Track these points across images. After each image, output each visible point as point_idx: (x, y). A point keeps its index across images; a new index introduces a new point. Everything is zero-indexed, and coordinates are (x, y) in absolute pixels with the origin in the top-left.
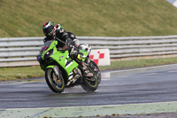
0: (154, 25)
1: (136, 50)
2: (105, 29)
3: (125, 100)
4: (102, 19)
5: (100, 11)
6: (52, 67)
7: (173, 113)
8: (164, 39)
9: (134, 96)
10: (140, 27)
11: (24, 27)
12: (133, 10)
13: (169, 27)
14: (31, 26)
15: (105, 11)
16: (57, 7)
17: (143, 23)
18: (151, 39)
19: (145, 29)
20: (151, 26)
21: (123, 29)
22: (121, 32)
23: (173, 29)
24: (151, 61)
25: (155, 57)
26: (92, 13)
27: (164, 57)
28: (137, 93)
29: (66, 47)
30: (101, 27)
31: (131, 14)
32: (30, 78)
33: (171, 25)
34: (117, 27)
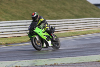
0: (76, 13)
1: (66, 27)
2: (48, 16)
3: (61, 55)
4: (46, 10)
5: (45, 5)
7: (88, 62)
8: (82, 20)
9: (66, 53)
10: (68, 14)
11: (3, 16)
12: (64, 4)
13: (84, 14)
14: (7, 15)
15: (48, 5)
16: (21, 4)
17: (69, 11)
18: (75, 20)
19: (71, 15)
20: (75, 13)
21: (58, 15)
22: (57, 17)
23: (87, 14)
24: (75, 33)
25: (77, 31)
26: (41, 7)
27: (82, 30)
28: (68, 51)
30: (46, 14)
31: (63, 6)
32: (7, 44)
33: (86, 12)
34: (55, 14)
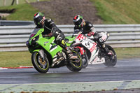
6: (38, 50)
29: (51, 34)
